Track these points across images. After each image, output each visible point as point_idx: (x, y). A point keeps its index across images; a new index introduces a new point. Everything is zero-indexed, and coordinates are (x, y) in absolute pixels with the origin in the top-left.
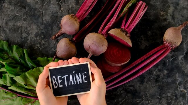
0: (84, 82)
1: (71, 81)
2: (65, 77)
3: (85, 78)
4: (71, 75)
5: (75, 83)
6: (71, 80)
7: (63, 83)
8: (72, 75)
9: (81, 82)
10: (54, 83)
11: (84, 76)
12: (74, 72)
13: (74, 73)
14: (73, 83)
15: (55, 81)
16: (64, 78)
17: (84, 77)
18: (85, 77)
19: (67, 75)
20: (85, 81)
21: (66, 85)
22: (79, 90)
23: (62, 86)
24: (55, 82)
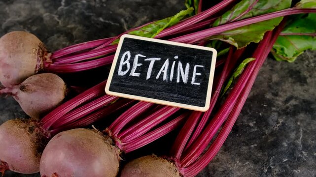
0: (193, 83)
1: (162, 73)
2: (153, 60)
3: (196, 76)
4: (167, 60)
5: (171, 80)
6: (164, 70)
7: (142, 70)
8: (169, 60)
9: (185, 80)
10: (122, 63)
11: (196, 72)
12: (176, 57)
13: (175, 60)
14: (165, 78)
15: (127, 62)
16: (149, 62)
17: (195, 74)
18: (199, 74)
19: (158, 59)
20: (195, 82)
21: (148, 77)
22: (175, 96)
23: (138, 75)
24: (124, 63)
